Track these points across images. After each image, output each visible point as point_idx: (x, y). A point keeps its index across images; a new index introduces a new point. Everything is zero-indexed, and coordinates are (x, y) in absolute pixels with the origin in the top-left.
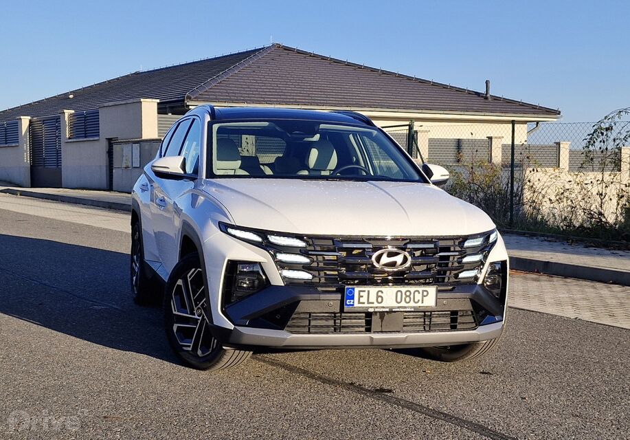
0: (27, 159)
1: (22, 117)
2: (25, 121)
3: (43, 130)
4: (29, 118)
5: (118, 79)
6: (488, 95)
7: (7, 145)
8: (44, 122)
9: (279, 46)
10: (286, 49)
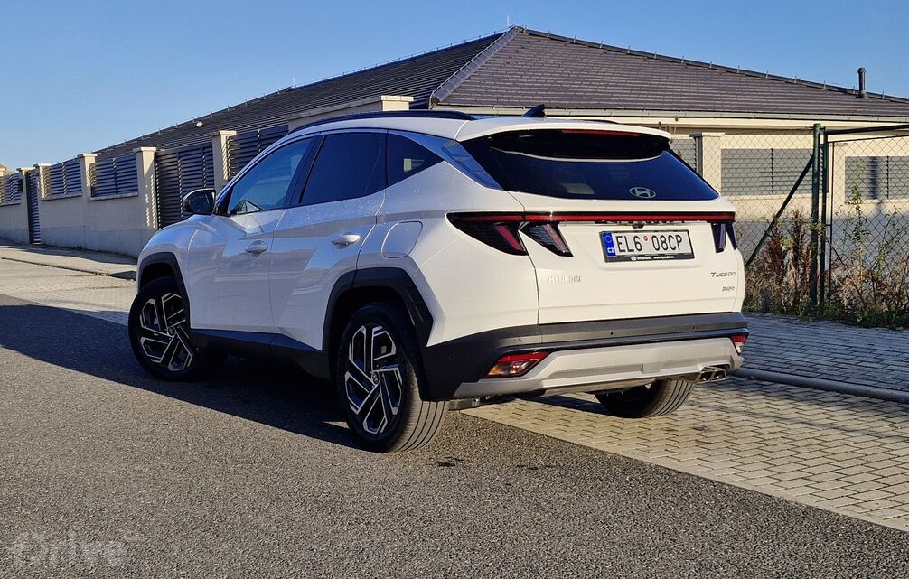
0: (151, 221)
1: (143, 149)
2: (148, 154)
3: (179, 169)
4: (154, 149)
5: (261, 99)
6: (864, 92)
7: (118, 196)
8: (179, 154)
9: (522, 31)
10: (533, 34)
